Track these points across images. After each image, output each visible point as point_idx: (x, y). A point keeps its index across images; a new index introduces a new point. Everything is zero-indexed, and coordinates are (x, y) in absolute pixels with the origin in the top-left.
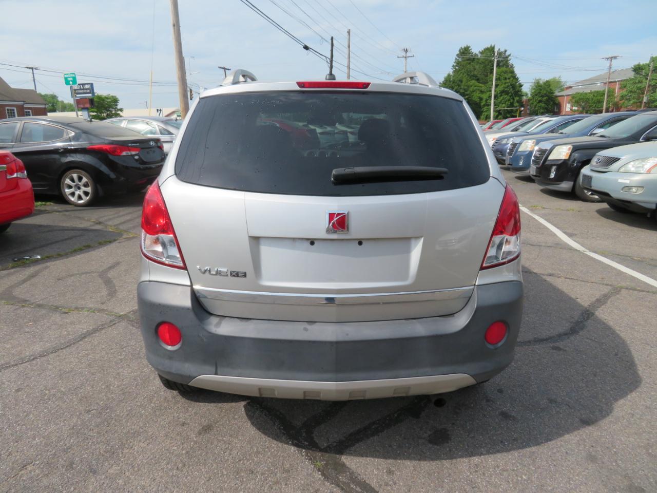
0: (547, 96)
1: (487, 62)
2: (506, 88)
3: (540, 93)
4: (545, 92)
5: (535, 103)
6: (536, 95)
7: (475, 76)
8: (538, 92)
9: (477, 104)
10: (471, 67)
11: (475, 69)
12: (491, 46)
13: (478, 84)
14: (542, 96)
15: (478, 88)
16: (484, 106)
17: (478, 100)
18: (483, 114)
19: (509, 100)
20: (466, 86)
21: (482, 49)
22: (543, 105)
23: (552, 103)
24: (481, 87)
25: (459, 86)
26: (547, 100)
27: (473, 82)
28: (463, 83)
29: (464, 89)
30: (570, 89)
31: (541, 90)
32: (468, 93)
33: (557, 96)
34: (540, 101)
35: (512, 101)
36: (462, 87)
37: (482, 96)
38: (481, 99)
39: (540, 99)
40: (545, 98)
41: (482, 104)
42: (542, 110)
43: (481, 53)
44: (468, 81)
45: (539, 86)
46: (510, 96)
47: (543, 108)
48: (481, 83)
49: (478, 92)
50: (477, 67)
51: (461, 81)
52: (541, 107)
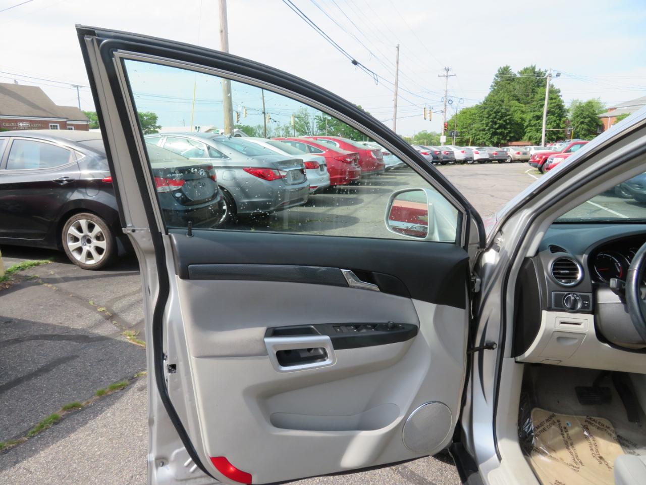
0: (589, 117)
1: (528, 82)
2: (552, 108)
3: (582, 114)
4: (587, 113)
5: (576, 125)
6: (578, 116)
7: (515, 96)
8: (579, 113)
9: (517, 124)
10: (511, 86)
11: (515, 89)
12: (532, 66)
13: (518, 104)
14: (585, 118)
15: (519, 108)
16: (527, 127)
17: (519, 121)
18: (526, 134)
19: (555, 121)
20: (508, 106)
21: (521, 69)
22: (585, 126)
23: (595, 124)
24: (522, 107)
25: (500, 105)
26: (590, 122)
27: (515, 102)
28: (505, 103)
29: (506, 109)
30: (614, 110)
31: (583, 111)
32: (510, 113)
33: (600, 118)
34: (582, 123)
35: (558, 122)
36: (504, 107)
37: (524, 116)
38: (523, 119)
39: (582, 120)
40: (587, 120)
41: (525, 124)
42: (583, 132)
43: (521, 73)
44: (509, 101)
45: (581, 107)
46: (556, 117)
47: (585, 130)
48: (522, 103)
49: (519, 112)
50: (517, 87)
51: (503, 101)
52: (583, 128)
